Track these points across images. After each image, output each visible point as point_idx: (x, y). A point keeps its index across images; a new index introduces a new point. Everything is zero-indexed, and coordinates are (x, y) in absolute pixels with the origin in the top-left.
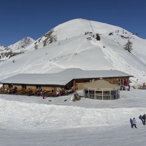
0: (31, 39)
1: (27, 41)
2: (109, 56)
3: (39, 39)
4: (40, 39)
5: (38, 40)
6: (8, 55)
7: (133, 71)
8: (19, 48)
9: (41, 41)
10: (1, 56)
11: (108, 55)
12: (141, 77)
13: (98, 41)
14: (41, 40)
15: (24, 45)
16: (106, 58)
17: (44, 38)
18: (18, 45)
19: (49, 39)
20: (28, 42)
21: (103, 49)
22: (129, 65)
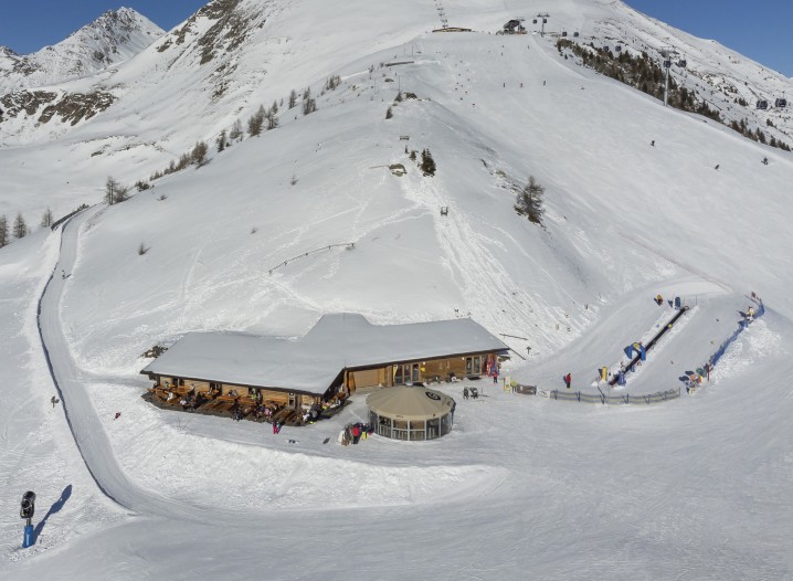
0: (138, 17)
1: (117, 28)
2: (457, 255)
3: (179, 28)
4: (185, 30)
5: (176, 33)
6: (36, 104)
7: (525, 311)
8: (80, 64)
9: (188, 37)
10: (5, 110)
11: (454, 250)
12: (547, 331)
13: (428, 179)
14: (189, 30)
15: (107, 50)
16: (445, 264)
17: (203, 24)
18: (76, 50)
19: (225, 31)
20: (125, 34)
21: (441, 224)
22: (514, 288)
